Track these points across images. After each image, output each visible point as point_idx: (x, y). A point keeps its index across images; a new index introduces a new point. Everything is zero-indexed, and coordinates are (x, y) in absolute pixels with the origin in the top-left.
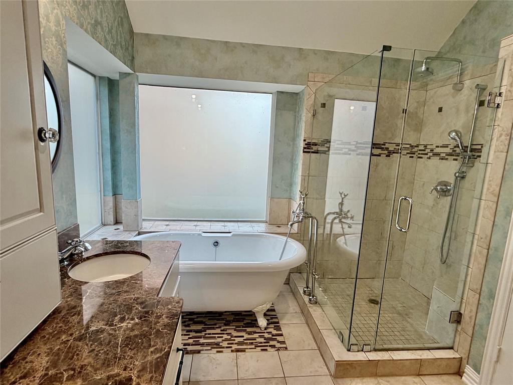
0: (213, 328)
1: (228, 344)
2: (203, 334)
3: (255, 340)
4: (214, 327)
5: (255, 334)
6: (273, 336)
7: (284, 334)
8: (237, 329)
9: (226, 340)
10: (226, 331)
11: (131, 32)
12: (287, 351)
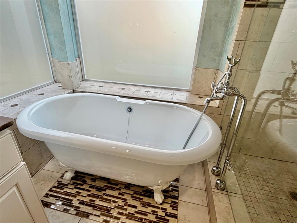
1: (119, 213)
2: (101, 194)
3: (146, 215)
4: (114, 188)
5: (149, 208)
6: (166, 215)
7: (179, 216)
8: (135, 195)
9: (119, 207)
10: (123, 195)
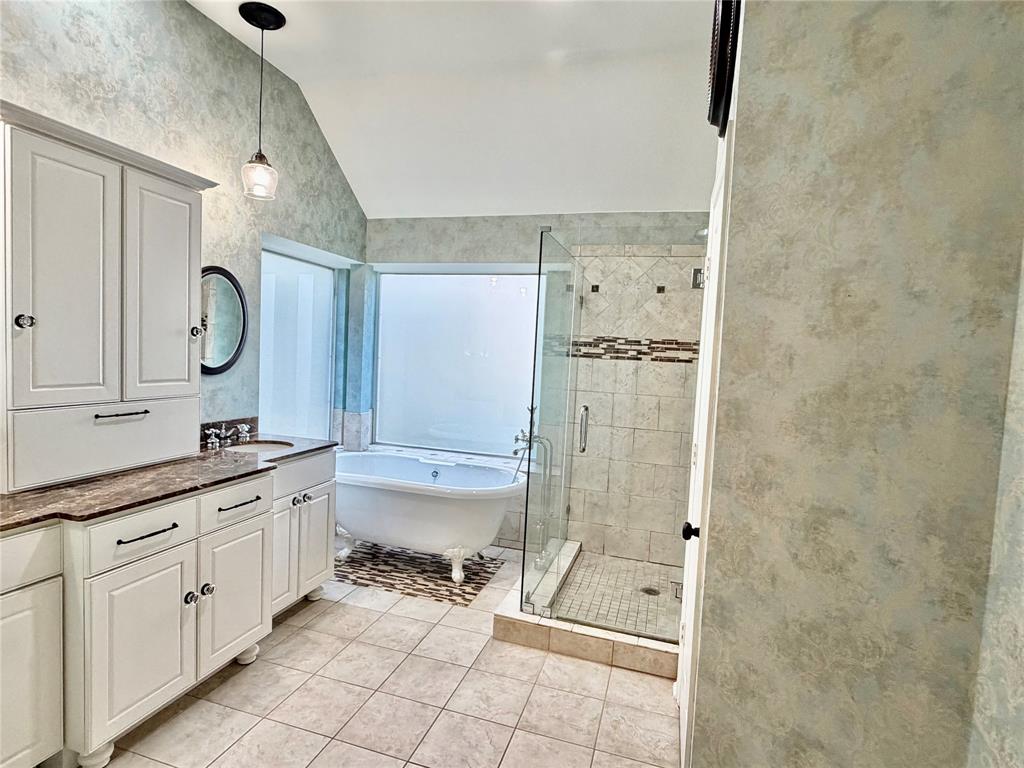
0: (401, 573)
3: (439, 591)
5: (443, 587)
6: (464, 592)
7: (478, 595)
11: (363, 221)
12: (465, 608)
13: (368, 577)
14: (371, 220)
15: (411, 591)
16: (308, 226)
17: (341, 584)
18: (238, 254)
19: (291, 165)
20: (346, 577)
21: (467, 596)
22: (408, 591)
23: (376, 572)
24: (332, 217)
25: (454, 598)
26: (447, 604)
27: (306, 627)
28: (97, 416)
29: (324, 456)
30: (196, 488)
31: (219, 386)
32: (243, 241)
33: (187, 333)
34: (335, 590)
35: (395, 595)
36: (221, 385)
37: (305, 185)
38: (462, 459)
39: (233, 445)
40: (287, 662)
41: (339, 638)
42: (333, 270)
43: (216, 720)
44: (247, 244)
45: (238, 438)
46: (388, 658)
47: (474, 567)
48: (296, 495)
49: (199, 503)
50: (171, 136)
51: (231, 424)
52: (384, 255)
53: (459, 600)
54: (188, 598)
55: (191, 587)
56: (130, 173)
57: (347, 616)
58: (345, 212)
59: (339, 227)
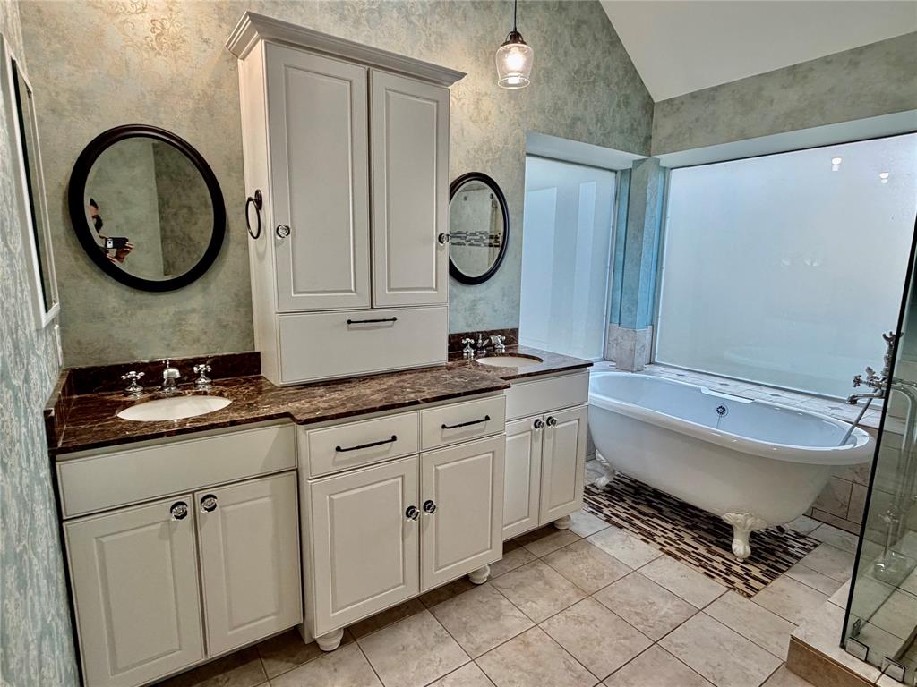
0: (666, 521)
1: (665, 542)
3: (711, 561)
5: (719, 558)
6: (748, 575)
7: (770, 585)
8: (698, 538)
9: (668, 538)
10: (680, 532)
11: (649, 105)
12: (746, 600)
13: (624, 515)
14: (659, 103)
15: (673, 550)
16: (579, 119)
17: (593, 516)
18: (500, 158)
19: (561, 51)
20: (600, 510)
21: (753, 582)
22: (669, 548)
23: (635, 513)
24: (610, 106)
25: (732, 578)
26: (719, 585)
27: (545, 560)
28: (349, 322)
29: (575, 377)
30: (417, 403)
31: (479, 296)
32: (506, 144)
33: (435, 239)
34: (585, 522)
35: (652, 549)
36: (482, 295)
37: (578, 72)
38: (764, 396)
39: (487, 356)
40: (515, 598)
41: (575, 586)
42: (616, 172)
43: (431, 640)
44: (510, 147)
45: (495, 349)
46: (625, 638)
47: (768, 540)
48: (540, 417)
49: (420, 418)
50: (432, 39)
51: (487, 335)
52: (675, 144)
53: (739, 583)
54: (410, 512)
55: (412, 501)
56: (375, 73)
57: (591, 561)
58: (627, 97)
59: (618, 116)
